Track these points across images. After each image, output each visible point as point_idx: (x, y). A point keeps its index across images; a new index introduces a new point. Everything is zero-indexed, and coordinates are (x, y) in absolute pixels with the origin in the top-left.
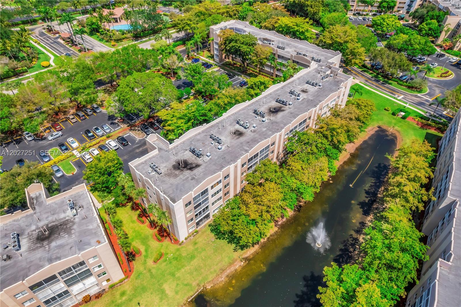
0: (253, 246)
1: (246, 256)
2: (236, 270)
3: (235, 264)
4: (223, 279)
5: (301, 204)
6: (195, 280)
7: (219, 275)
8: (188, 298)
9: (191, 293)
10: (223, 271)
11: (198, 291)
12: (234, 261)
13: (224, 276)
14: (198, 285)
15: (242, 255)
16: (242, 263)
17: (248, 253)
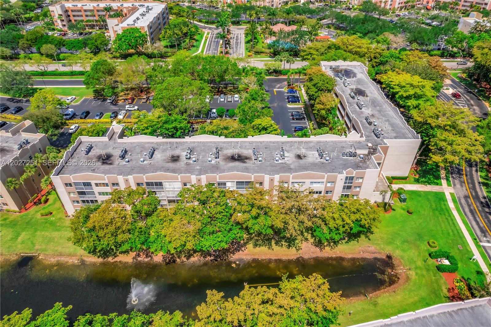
0: (99, 257)
1: (86, 259)
2: (67, 262)
3: (73, 258)
4: (53, 260)
5: (178, 260)
6: (40, 245)
7: (55, 255)
8: (23, 253)
9: (28, 251)
10: (61, 255)
11: (33, 253)
12: (75, 255)
13: (56, 259)
14: (37, 250)
15: (84, 256)
16: (76, 262)
17: (90, 259)
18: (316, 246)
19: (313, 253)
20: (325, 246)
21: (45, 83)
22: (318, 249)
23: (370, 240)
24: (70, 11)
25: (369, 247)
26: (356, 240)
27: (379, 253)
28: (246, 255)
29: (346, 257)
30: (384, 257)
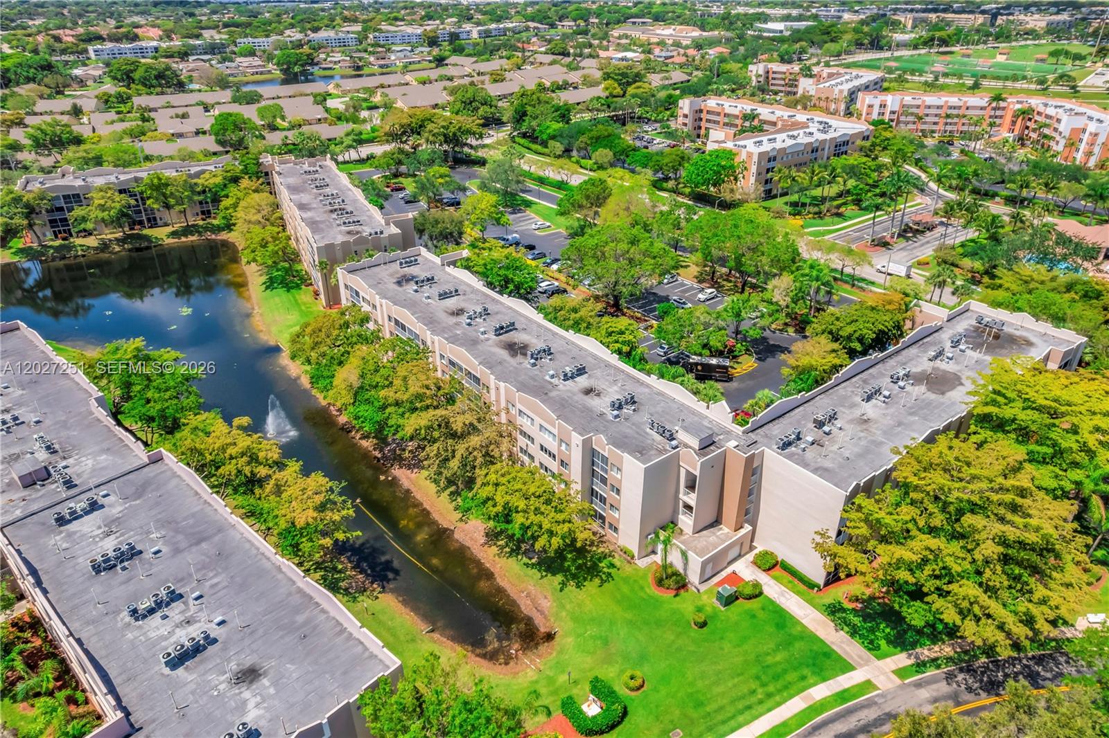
18: (487, 535)
19: (472, 539)
20: (495, 544)
21: (540, 195)
22: (483, 540)
23: (561, 590)
24: (705, 112)
25: (546, 598)
26: (544, 574)
27: (545, 617)
28: (408, 478)
29: (499, 580)
30: (542, 630)
